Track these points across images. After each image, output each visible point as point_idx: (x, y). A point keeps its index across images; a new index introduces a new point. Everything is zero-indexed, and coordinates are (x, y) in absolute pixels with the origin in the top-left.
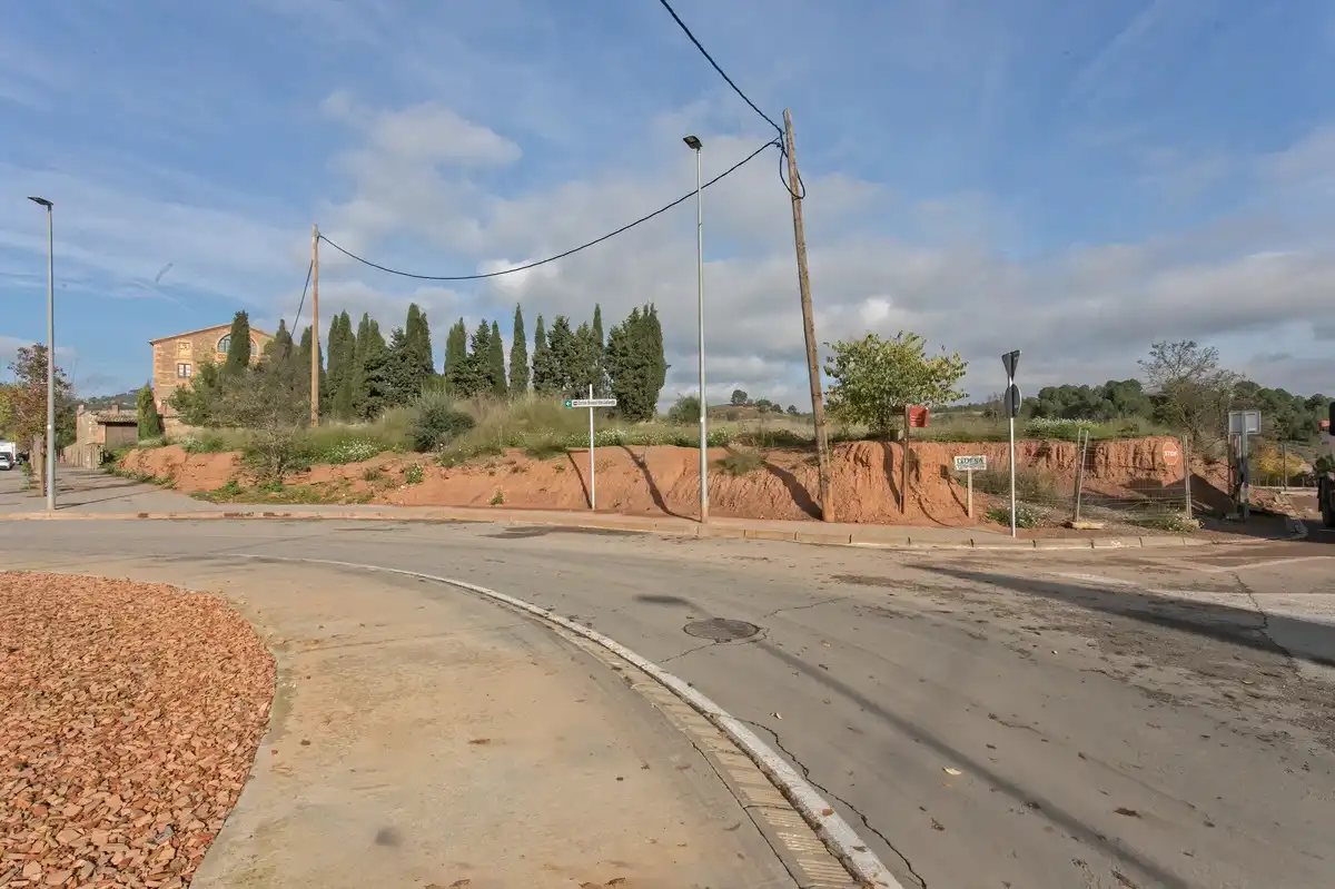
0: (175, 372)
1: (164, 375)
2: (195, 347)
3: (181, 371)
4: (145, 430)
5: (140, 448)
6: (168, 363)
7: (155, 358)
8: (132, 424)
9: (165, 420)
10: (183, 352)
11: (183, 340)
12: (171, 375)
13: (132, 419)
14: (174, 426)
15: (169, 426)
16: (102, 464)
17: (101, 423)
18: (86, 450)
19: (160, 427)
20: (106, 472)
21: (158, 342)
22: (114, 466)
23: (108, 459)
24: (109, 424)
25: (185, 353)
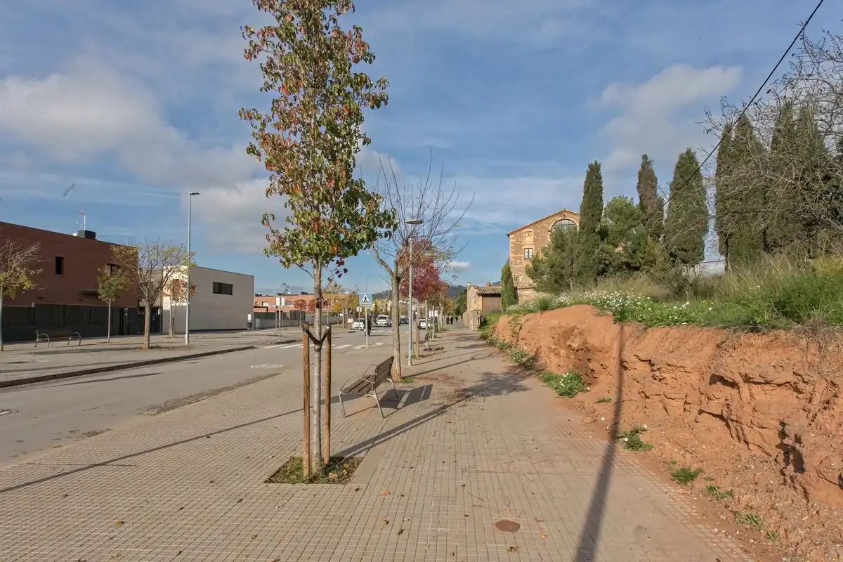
0: (523, 255)
1: (516, 258)
2: (535, 234)
3: (526, 254)
4: (506, 300)
5: (510, 313)
6: (518, 248)
7: (511, 245)
8: (498, 295)
9: (518, 291)
10: (527, 239)
11: (528, 230)
12: (520, 258)
13: (497, 291)
14: (528, 295)
15: (522, 296)
16: (480, 327)
17: (479, 295)
18: (471, 315)
19: (516, 297)
20: (484, 337)
21: (512, 233)
22: (488, 331)
23: (483, 323)
24: (484, 295)
25: (529, 240)
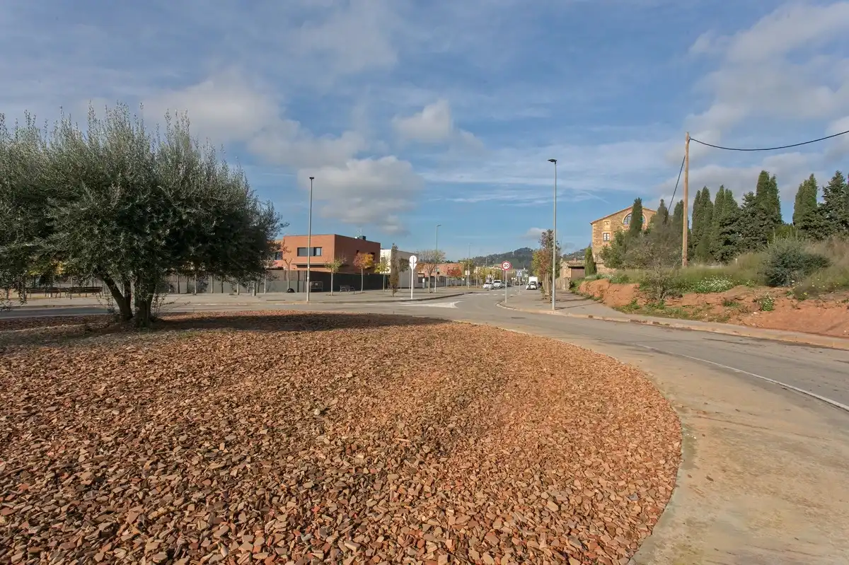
0: (602, 238)
1: (597, 240)
2: (612, 223)
3: (605, 237)
4: (588, 271)
5: (587, 280)
6: (599, 233)
7: (593, 231)
8: (583, 268)
9: (597, 265)
11: (606, 220)
12: (600, 240)
13: (582, 265)
14: (602, 269)
15: (599, 268)
16: (570, 288)
17: (569, 267)
18: (564, 280)
19: (595, 269)
20: (572, 293)
21: (595, 222)
22: (575, 289)
23: (572, 286)
24: (573, 268)
25: (607, 227)
